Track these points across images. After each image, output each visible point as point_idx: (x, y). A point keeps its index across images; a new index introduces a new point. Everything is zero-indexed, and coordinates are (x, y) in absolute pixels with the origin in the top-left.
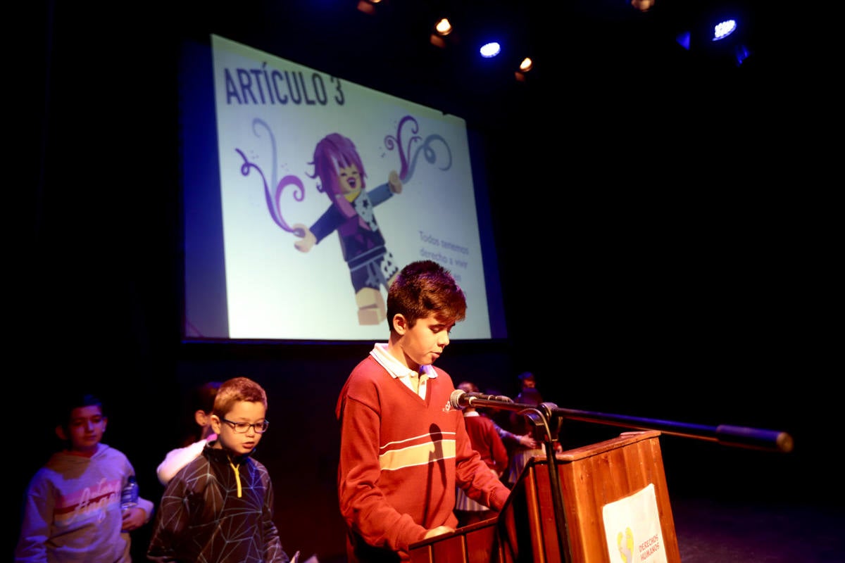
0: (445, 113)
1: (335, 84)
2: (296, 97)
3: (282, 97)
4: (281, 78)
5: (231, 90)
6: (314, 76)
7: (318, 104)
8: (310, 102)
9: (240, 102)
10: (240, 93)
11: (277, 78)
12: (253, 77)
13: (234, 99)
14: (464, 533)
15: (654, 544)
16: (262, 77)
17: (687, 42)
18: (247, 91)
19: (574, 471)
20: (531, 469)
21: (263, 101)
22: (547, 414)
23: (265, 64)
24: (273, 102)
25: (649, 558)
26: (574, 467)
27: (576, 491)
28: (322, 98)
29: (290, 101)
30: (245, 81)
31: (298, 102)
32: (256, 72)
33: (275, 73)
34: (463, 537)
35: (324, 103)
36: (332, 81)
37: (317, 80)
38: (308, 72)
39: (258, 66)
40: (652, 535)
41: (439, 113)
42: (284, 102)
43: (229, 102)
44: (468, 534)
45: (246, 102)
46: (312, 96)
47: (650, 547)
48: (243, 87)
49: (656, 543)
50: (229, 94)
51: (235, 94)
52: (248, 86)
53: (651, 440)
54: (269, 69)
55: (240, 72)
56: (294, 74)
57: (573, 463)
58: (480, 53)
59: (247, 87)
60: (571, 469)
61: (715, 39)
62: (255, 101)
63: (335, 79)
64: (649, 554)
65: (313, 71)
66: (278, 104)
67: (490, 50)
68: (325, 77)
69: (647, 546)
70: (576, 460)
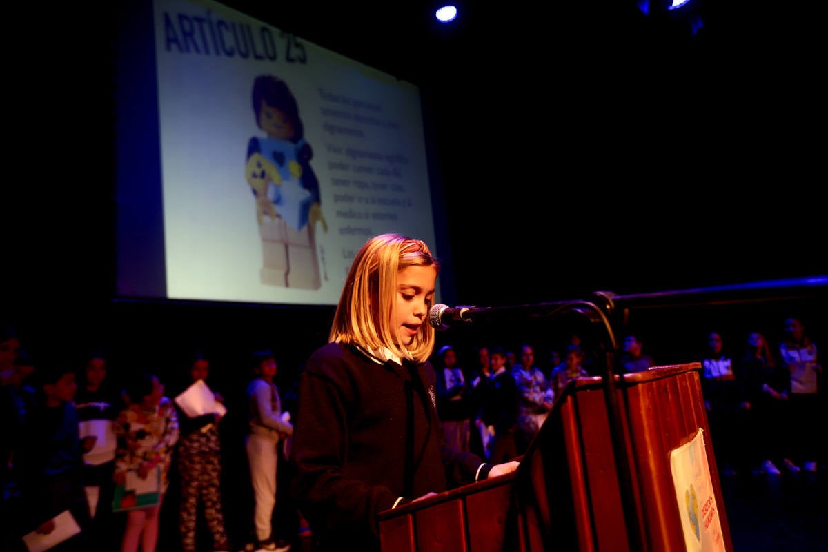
0: (399, 78)
2: (243, 49)
3: (228, 49)
4: (227, 28)
5: (171, 36)
6: (264, 30)
7: (267, 60)
8: (258, 57)
9: (180, 49)
10: (182, 39)
11: (223, 28)
12: (196, 24)
13: (174, 46)
14: (463, 496)
15: (710, 508)
16: (206, 26)
17: (645, 8)
18: (189, 39)
19: (641, 397)
20: (569, 398)
22: (608, 307)
23: (209, 12)
24: (217, 53)
25: (710, 526)
26: (640, 392)
27: (646, 428)
28: (270, 52)
29: (237, 57)
30: (187, 28)
31: (245, 56)
32: (200, 20)
33: (221, 23)
34: (460, 503)
35: (273, 58)
36: (282, 36)
37: (266, 34)
38: (256, 24)
39: (203, 14)
40: (708, 495)
41: (393, 78)
42: (230, 54)
43: (168, 48)
44: (469, 497)
45: (188, 50)
46: (260, 50)
47: (709, 510)
48: (185, 34)
49: (712, 506)
50: (170, 41)
51: (176, 40)
52: (191, 33)
53: (694, 372)
54: (215, 18)
55: (182, 17)
56: (241, 26)
57: (640, 385)
58: (436, 18)
59: (188, 35)
60: (638, 395)
61: (671, 8)
62: (198, 51)
63: (285, 36)
64: (709, 520)
65: (262, 24)
66: (223, 57)
67: (447, 14)
68: (275, 31)
69: (707, 510)
70: (642, 382)
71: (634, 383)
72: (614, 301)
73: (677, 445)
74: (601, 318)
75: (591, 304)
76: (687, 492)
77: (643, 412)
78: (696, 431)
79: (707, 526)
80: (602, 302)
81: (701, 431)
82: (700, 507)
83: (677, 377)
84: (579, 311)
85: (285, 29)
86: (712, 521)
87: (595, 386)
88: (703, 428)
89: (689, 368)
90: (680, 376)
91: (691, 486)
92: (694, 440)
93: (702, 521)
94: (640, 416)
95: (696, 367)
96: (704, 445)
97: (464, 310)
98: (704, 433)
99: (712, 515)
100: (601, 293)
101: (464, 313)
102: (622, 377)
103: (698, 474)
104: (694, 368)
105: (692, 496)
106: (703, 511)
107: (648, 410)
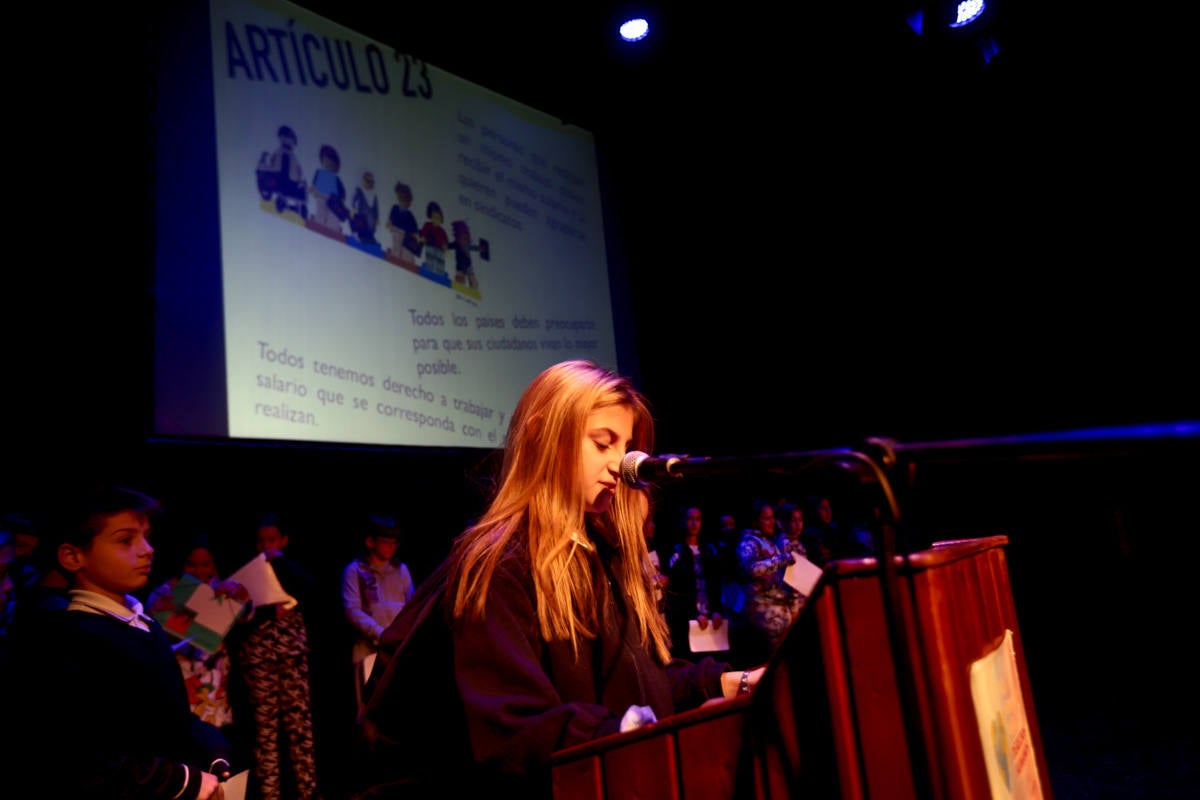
0: (564, 122)
1: (401, 66)
2: (341, 78)
3: (319, 76)
4: (317, 46)
5: (236, 55)
6: (370, 49)
7: (375, 93)
8: (362, 89)
9: (249, 75)
10: (252, 60)
11: (311, 45)
12: (272, 40)
13: (240, 71)
14: (674, 730)
15: (1024, 745)
16: (287, 43)
17: (918, 26)
18: (262, 62)
19: (931, 588)
20: (828, 590)
21: (288, 79)
22: (886, 460)
23: (291, 22)
24: (303, 81)
25: (1023, 771)
26: (930, 581)
27: (939, 632)
28: (381, 83)
29: (331, 82)
30: (259, 45)
31: (344, 86)
32: (278, 34)
33: (307, 38)
34: (670, 739)
35: (384, 90)
36: (397, 58)
37: (374, 55)
38: (360, 41)
39: (282, 25)
40: (1020, 729)
41: (557, 121)
42: (322, 83)
43: (232, 74)
45: (260, 77)
46: (366, 80)
47: (1022, 748)
48: (256, 54)
49: (1025, 741)
50: (233, 63)
51: (243, 63)
52: (265, 53)
53: (998, 551)
54: (299, 31)
55: (251, 29)
56: (338, 43)
57: (930, 573)
58: (620, 35)
59: (261, 55)
60: (926, 585)
61: (955, 26)
62: (275, 78)
63: (401, 57)
64: (1022, 762)
65: (369, 41)
66: (311, 85)
67: (634, 29)
68: (388, 51)
69: (1018, 748)
70: (933, 566)
71: (921, 568)
72: (897, 452)
73: (978, 655)
74: (875, 475)
75: (861, 456)
76: (994, 724)
77: (935, 610)
78: (1002, 635)
79: (1019, 771)
80: (877, 453)
81: (1009, 634)
82: (1010, 743)
83: (978, 557)
84: (846, 465)
85: (401, 49)
86: (1026, 763)
87: (866, 572)
88: (1012, 630)
89: (993, 544)
90: (980, 556)
91: (998, 714)
92: (1001, 648)
93: (1013, 762)
94: (930, 616)
95: (1001, 543)
96: (1013, 653)
97: (672, 461)
98: (1014, 637)
99: (1025, 754)
100: (875, 440)
101: (673, 466)
102: (907, 561)
103: (1007, 696)
104: (997, 543)
105: (999, 730)
106: (1014, 749)
107: (941, 606)
